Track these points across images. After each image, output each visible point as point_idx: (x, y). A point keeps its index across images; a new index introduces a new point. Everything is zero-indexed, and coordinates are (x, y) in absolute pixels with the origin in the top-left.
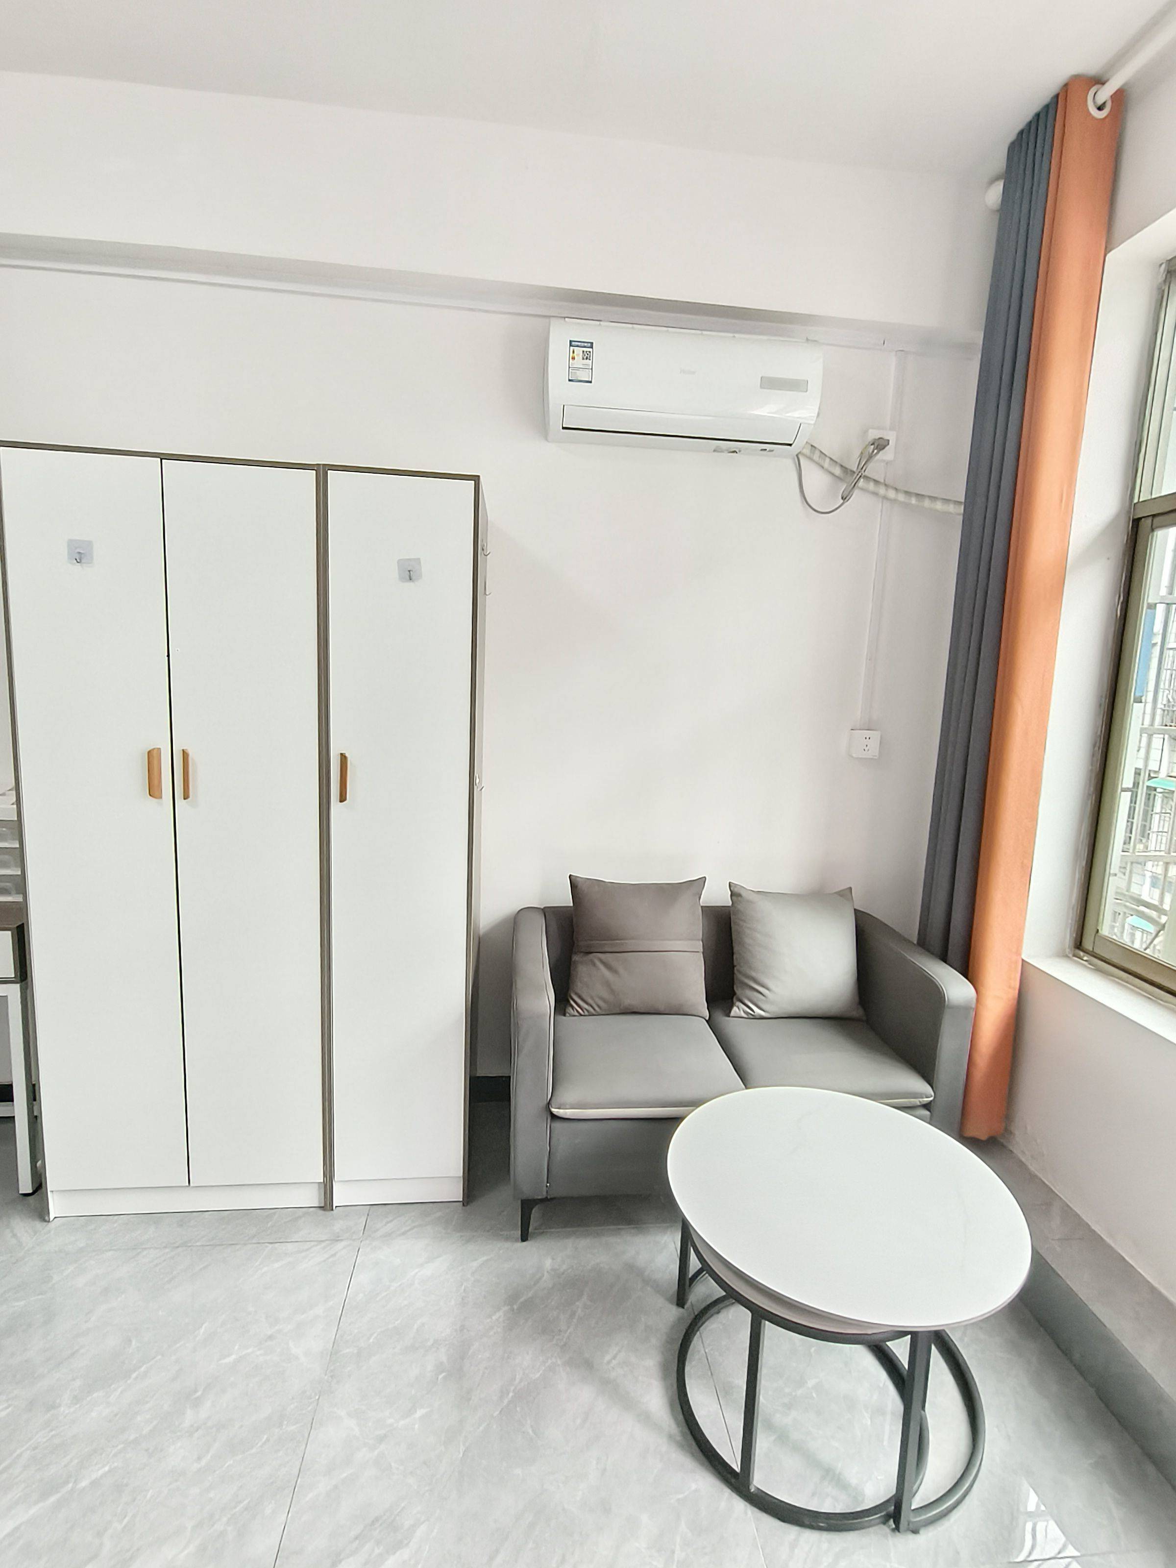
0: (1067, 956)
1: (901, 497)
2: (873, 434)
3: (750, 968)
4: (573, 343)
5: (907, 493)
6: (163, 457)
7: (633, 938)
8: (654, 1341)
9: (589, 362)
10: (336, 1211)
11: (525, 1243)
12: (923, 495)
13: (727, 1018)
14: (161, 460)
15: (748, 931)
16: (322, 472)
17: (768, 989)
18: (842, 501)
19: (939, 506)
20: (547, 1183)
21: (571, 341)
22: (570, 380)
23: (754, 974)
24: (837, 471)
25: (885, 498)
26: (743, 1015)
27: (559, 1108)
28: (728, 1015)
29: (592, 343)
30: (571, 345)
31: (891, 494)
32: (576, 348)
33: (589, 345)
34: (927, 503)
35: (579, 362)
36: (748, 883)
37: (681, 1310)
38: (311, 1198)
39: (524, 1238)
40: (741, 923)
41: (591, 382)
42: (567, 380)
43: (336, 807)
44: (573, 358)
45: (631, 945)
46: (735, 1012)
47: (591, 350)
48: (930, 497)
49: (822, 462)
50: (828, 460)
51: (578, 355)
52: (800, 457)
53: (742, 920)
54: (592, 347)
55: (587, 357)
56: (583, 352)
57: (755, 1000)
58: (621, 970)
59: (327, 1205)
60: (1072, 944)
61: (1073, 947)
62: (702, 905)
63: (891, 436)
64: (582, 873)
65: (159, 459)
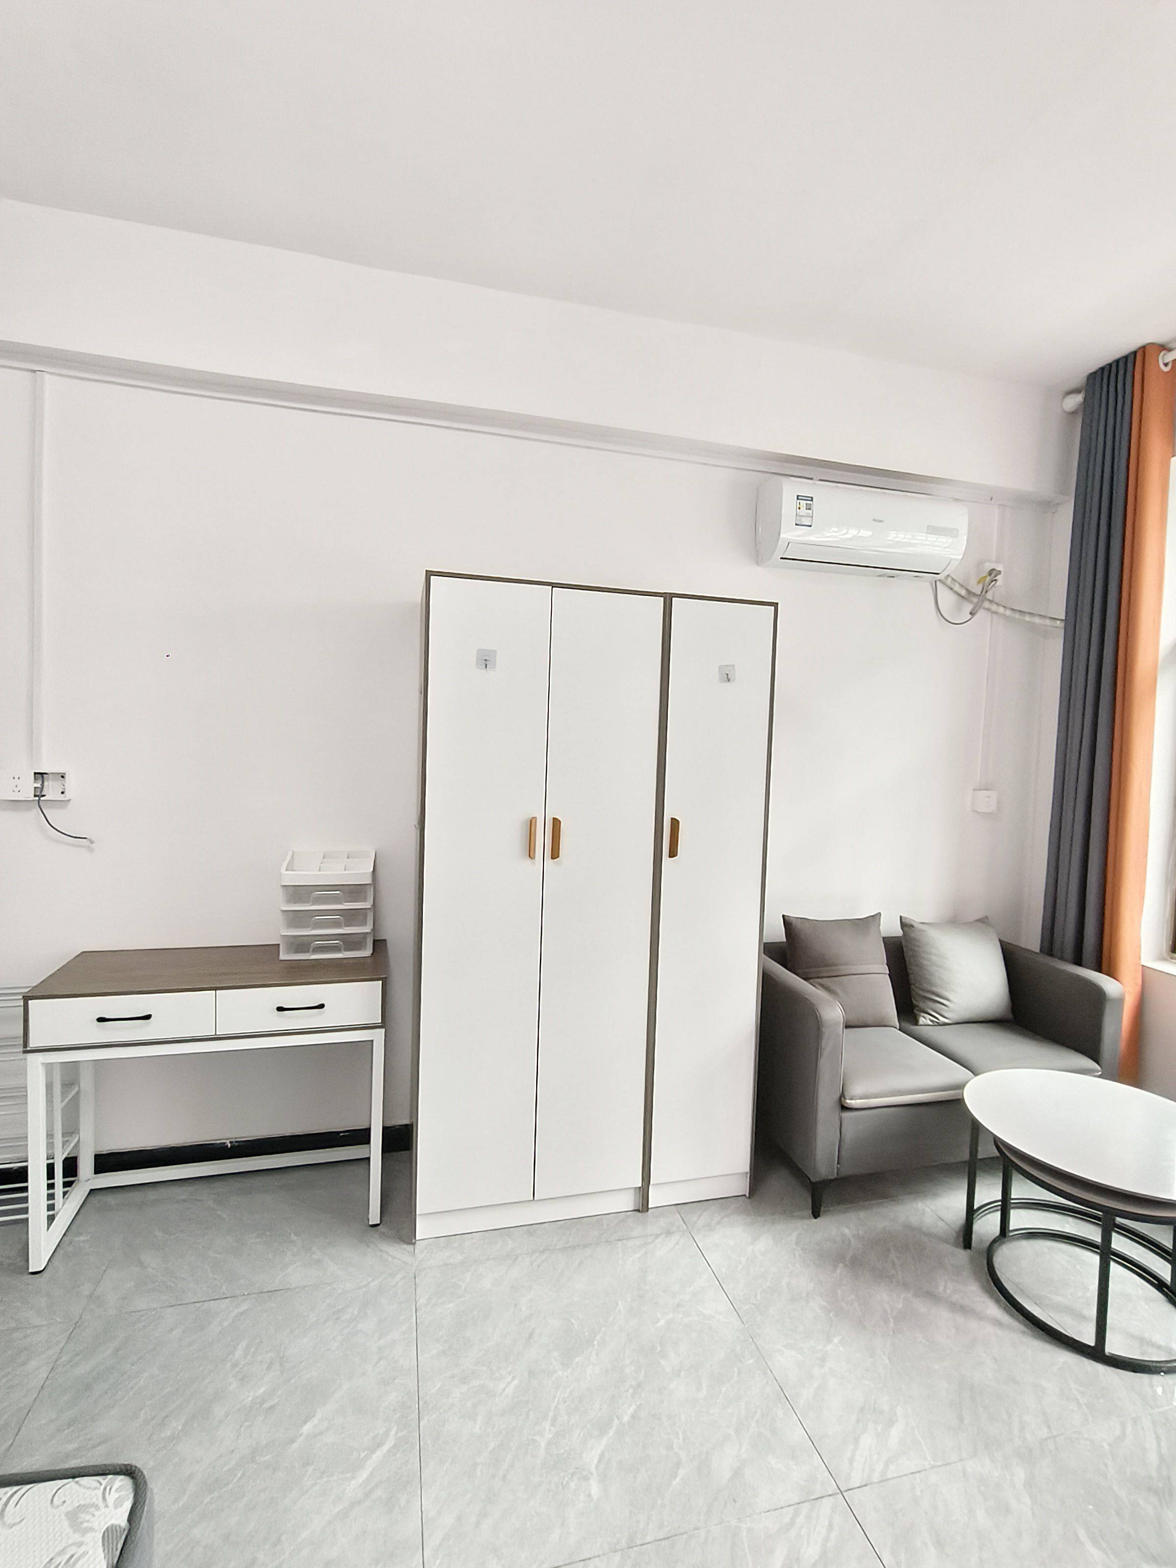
0: (1166, 960)
1: (1008, 613)
2: (988, 566)
3: (930, 984)
4: (799, 497)
5: (1013, 610)
6: (553, 585)
7: (843, 964)
8: (965, 1274)
9: (810, 511)
10: (650, 1211)
11: (818, 1219)
12: (1024, 612)
13: (917, 1027)
14: (553, 587)
15: (923, 955)
16: (668, 598)
17: (948, 1000)
18: (970, 616)
19: (1037, 620)
20: (838, 1164)
21: (798, 496)
22: (796, 525)
23: (934, 989)
24: (963, 592)
25: (996, 613)
26: (930, 1023)
27: (851, 1099)
28: (916, 1023)
29: (812, 498)
30: (798, 499)
31: (1001, 610)
32: (801, 501)
33: (810, 499)
34: (1028, 618)
35: (803, 511)
36: (915, 917)
37: (968, 1251)
38: (627, 1202)
39: (816, 1214)
40: (916, 949)
41: (810, 526)
42: (794, 524)
43: (666, 860)
44: (799, 508)
45: (845, 969)
46: (923, 1022)
47: (811, 502)
48: (1030, 613)
49: (952, 586)
50: (957, 585)
51: (803, 506)
52: (938, 583)
53: (916, 946)
54: (812, 500)
55: (809, 508)
56: (807, 504)
57: (938, 1010)
58: (839, 991)
59: (643, 1207)
60: (1169, 949)
61: (1170, 950)
62: (884, 934)
63: (999, 568)
64: (792, 913)
65: (551, 587)
